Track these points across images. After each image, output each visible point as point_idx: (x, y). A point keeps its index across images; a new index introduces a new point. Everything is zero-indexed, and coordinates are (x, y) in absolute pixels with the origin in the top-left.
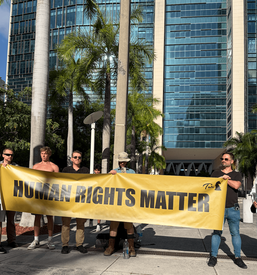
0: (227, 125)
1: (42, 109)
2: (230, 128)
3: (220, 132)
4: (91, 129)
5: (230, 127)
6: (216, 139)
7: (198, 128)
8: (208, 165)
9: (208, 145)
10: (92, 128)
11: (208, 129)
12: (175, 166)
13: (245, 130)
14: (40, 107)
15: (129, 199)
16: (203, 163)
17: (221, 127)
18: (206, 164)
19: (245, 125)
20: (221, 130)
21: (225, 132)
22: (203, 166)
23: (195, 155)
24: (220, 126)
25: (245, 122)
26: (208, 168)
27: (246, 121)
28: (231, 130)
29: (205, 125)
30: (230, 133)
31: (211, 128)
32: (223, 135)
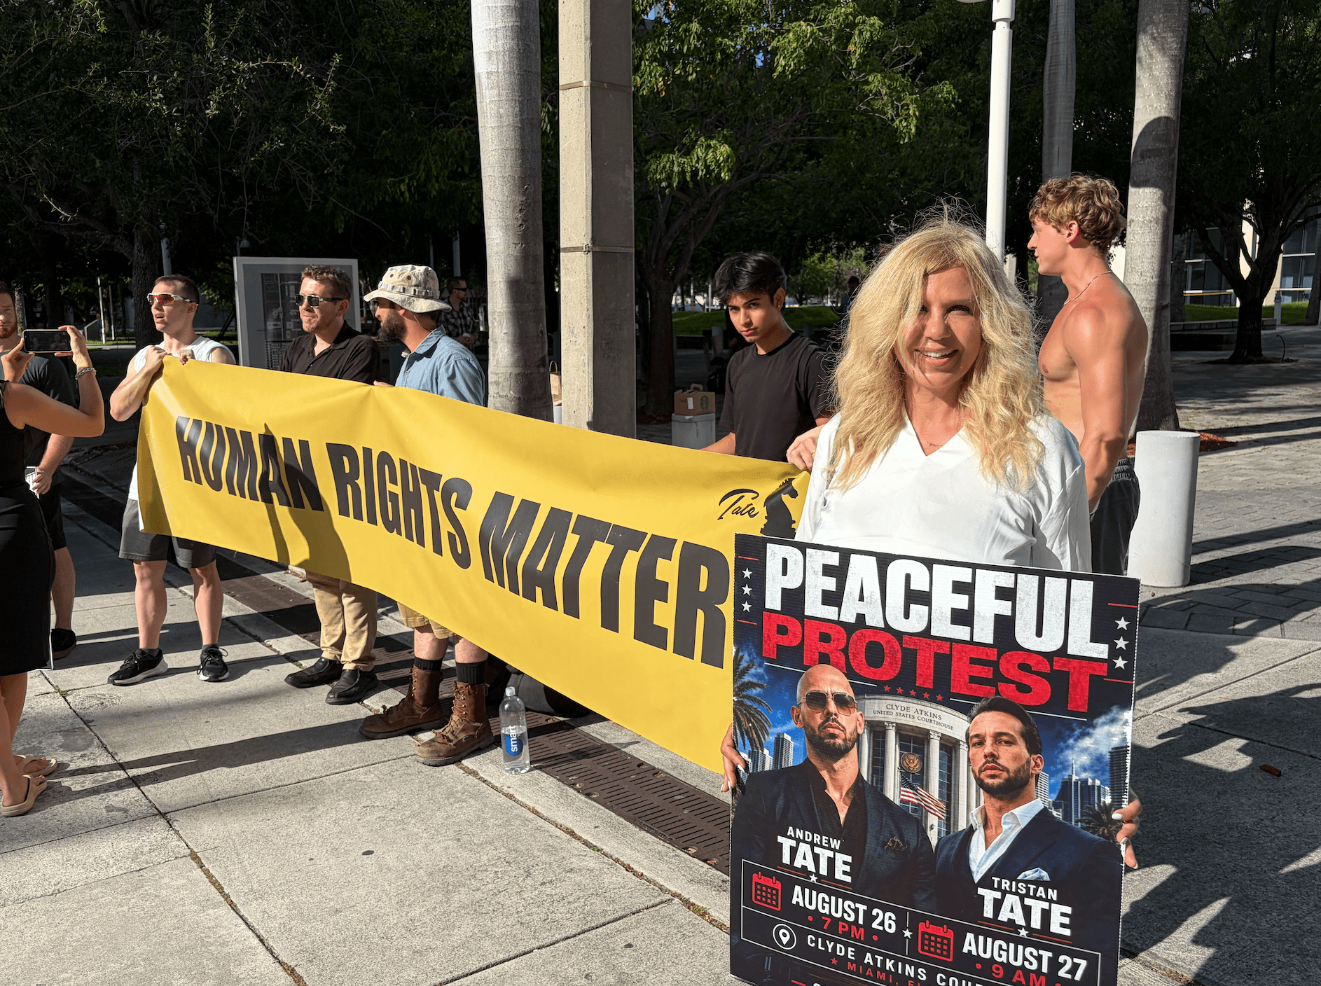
1: (500, 34)
4: (993, 26)
10: (994, 18)
14: (492, 26)
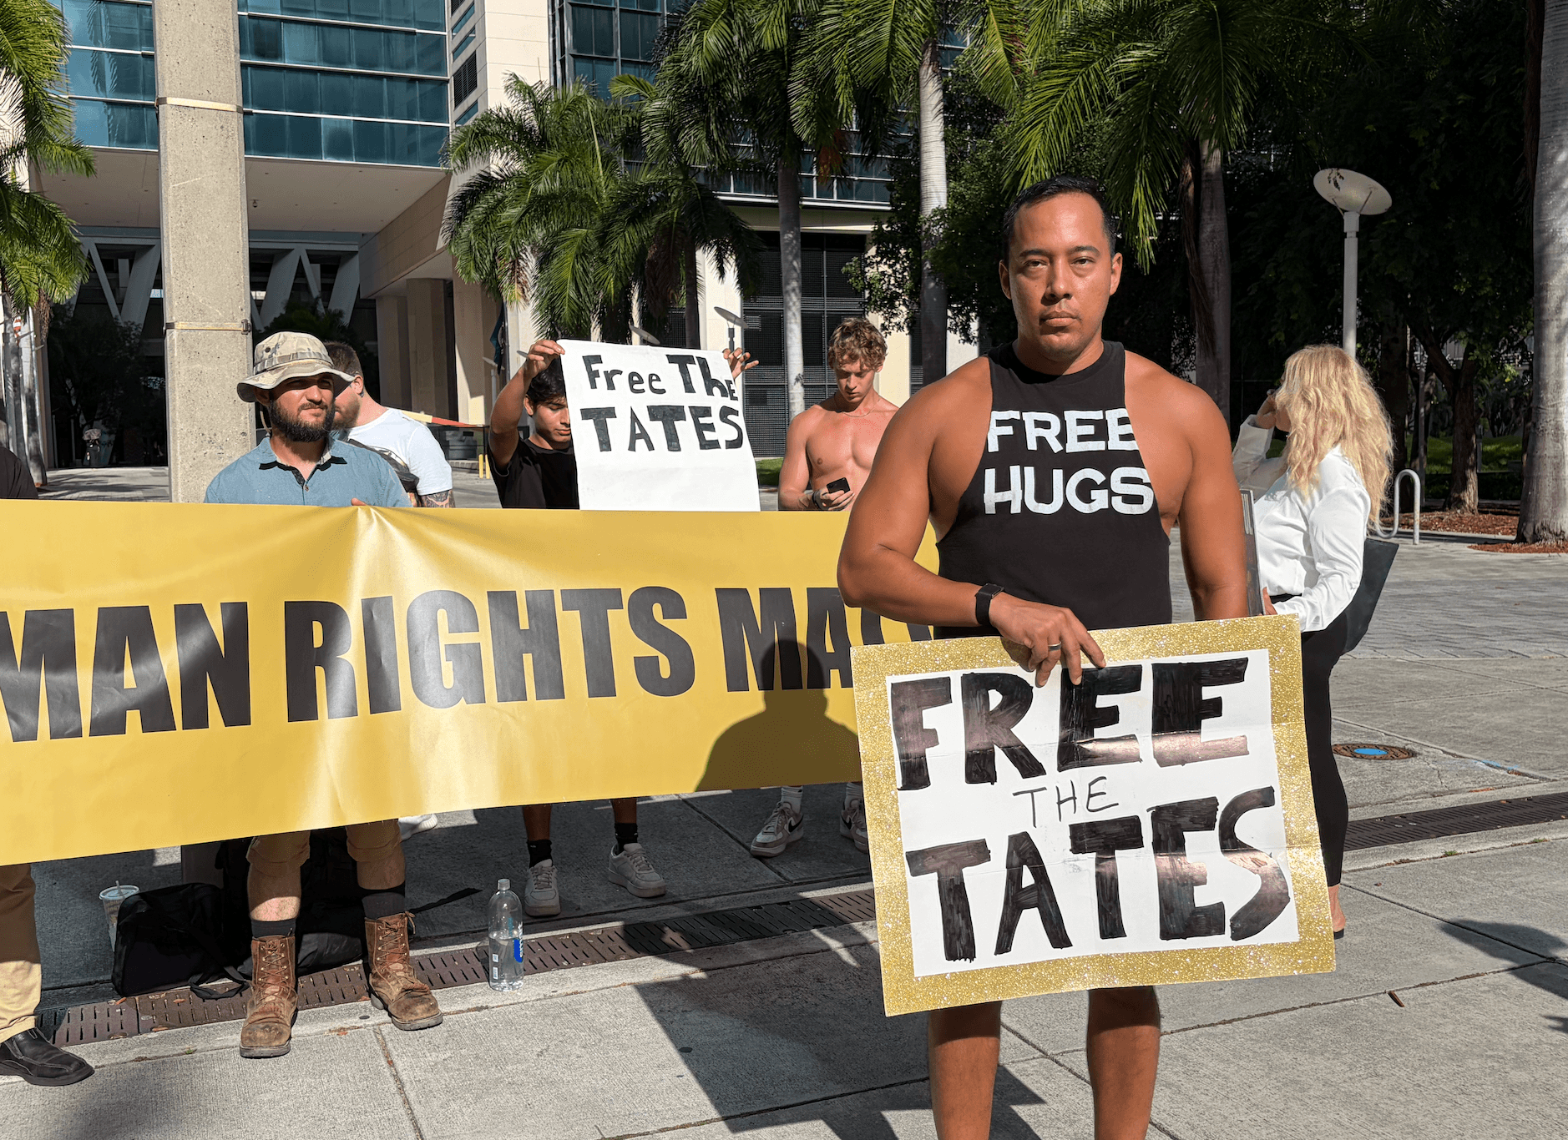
0: (450, 20)
2: (466, 41)
3: (408, 66)
5: (466, 37)
6: (385, 108)
7: (273, 24)
8: (330, 264)
9: (341, 145)
11: (336, 39)
12: (110, 267)
13: (555, 66)
15: (653, 652)
16: (300, 251)
17: (414, 33)
18: (314, 257)
19: (554, 35)
20: (415, 50)
21: (440, 67)
22: (300, 272)
23: (258, 203)
24: (407, 22)
25: (554, 16)
26: (328, 281)
27: (561, 10)
28: (474, 56)
29: (312, 8)
30: (469, 78)
31: (352, 32)
32: (429, 87)
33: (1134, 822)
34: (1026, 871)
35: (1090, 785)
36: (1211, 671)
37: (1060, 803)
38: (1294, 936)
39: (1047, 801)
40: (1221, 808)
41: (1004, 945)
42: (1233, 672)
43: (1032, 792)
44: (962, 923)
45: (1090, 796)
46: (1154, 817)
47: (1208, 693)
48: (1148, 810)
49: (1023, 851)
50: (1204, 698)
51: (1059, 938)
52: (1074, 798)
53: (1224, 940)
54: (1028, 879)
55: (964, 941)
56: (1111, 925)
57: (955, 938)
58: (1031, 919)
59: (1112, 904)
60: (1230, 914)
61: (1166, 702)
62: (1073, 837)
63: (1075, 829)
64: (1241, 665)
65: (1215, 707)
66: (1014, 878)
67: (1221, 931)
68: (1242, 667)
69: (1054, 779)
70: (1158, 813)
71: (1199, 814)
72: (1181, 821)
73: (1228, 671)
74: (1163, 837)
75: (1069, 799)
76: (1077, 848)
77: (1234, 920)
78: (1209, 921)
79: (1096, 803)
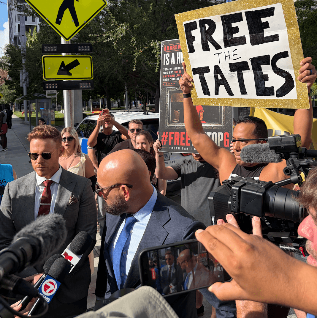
33: (246, 63)
34: (219, 75)
35: (233, 52)
36: (263, 12)
37: (226, 57)
38: (296, 98)
39: (222, 56)
40: (271, 58)
41: (217, 93)
42: (270, 12)
43: (219, 54)
44: (206, 87)
45: (233, 55)
46: (251, 61)
47: (263, 20)
48: (250, 59)
49: (217, 70)
50: (262, 22)
51: (230, 93)
52: (229, 56)
53: (274, 97)
54: (220, 78)
55: (207, 91)
56: (243, 91)
57: (205, 90)
58: (222, 88)
59: (243, 85)
60: (276, 89)
61: (251, 24)
62: (230, 67)
63: (230, 64)
64: (272, 10)
65: (266, 25)
66: (216, 77)
67: (273, 95)
68: (273, 10)
69: (224, 50)
70: (253, 60)
71: (265, 60)
72: (259, 62)
73: (268, 12)
74: (255, 67)
75: (228, 56)
76: (232, 70)
77: (277, 91)
78: (270, 91)
79: (235, 57)
